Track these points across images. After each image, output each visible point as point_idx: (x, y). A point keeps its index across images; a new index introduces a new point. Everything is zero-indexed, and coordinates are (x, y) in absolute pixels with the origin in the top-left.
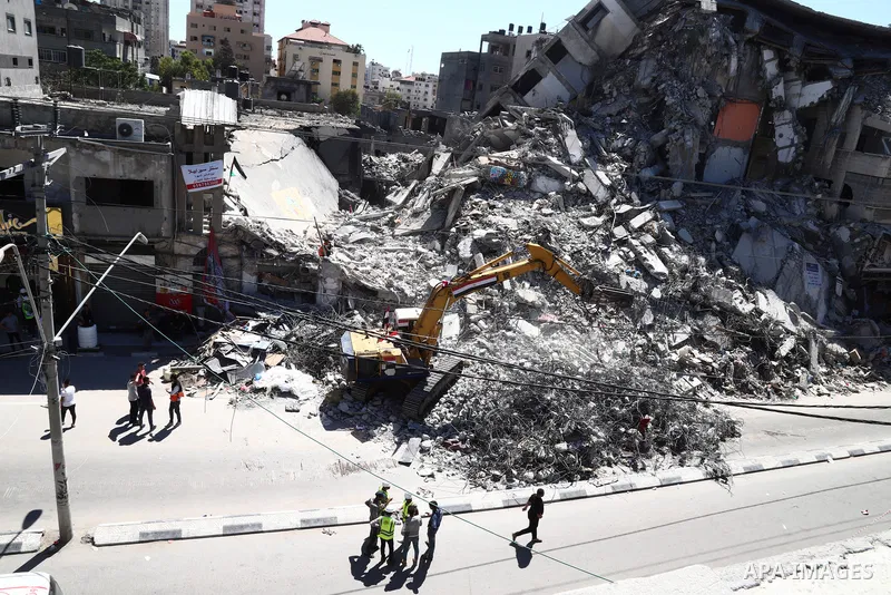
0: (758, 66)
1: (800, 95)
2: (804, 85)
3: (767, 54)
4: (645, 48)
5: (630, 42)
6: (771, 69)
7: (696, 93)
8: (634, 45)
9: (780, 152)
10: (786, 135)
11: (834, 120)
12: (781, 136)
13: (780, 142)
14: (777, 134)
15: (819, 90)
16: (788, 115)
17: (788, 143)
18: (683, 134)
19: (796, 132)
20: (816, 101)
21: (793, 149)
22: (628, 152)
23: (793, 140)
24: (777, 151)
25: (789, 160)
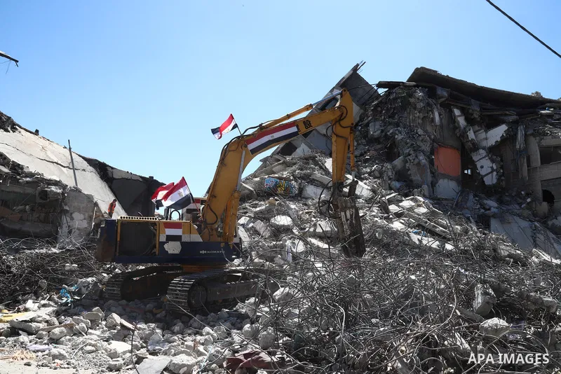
0: (453, 119)
1: (486, 139)
2: (486, 132)
3: (457, 112)
4: (370, 118)
5: (358, 119)
6: (462, 121)
7: (417, 133)
8: (361, 119)
9: (485, 179)
10: (485, 166)
11: (518, 147)
12: (482, 167)
13: (483, 172)
14: (478, 166)
15: (498, 132)
16: (482, 152)
17: (490, 170)
18: (416, 157)
19: (493, 161)
20: (499, 140)
21: (495, 173)
22: (377, 174)
23: (492, 167)
24: (482, 178)
25: (495, 181)
